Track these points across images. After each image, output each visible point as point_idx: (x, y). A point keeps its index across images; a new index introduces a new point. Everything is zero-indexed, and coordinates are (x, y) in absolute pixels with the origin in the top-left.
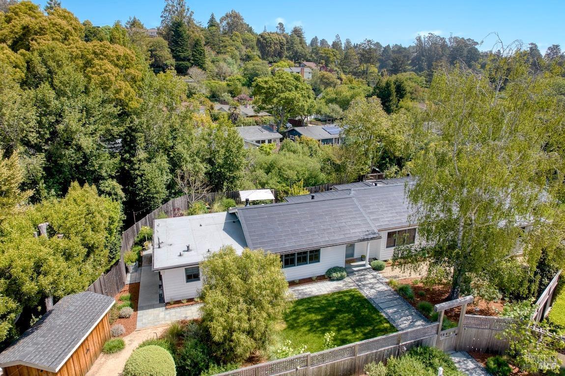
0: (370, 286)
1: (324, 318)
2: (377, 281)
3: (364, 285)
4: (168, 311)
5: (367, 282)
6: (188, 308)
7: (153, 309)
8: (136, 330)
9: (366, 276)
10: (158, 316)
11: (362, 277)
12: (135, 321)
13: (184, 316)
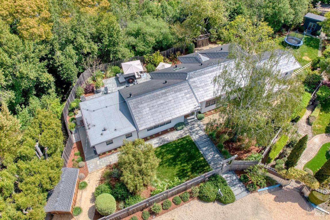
0: (196, 132)
1: (174, 157)
2: (199, 129)
3: (193, 132)
4: (101, 160)
5: (195, 130)
6: (110, 157)
7: (93, 159)
8: (89, 173)
9: (195, 125)
10: (97, 163)
11: (193, 126)
12: (87, 168)
13: (109, 162)
